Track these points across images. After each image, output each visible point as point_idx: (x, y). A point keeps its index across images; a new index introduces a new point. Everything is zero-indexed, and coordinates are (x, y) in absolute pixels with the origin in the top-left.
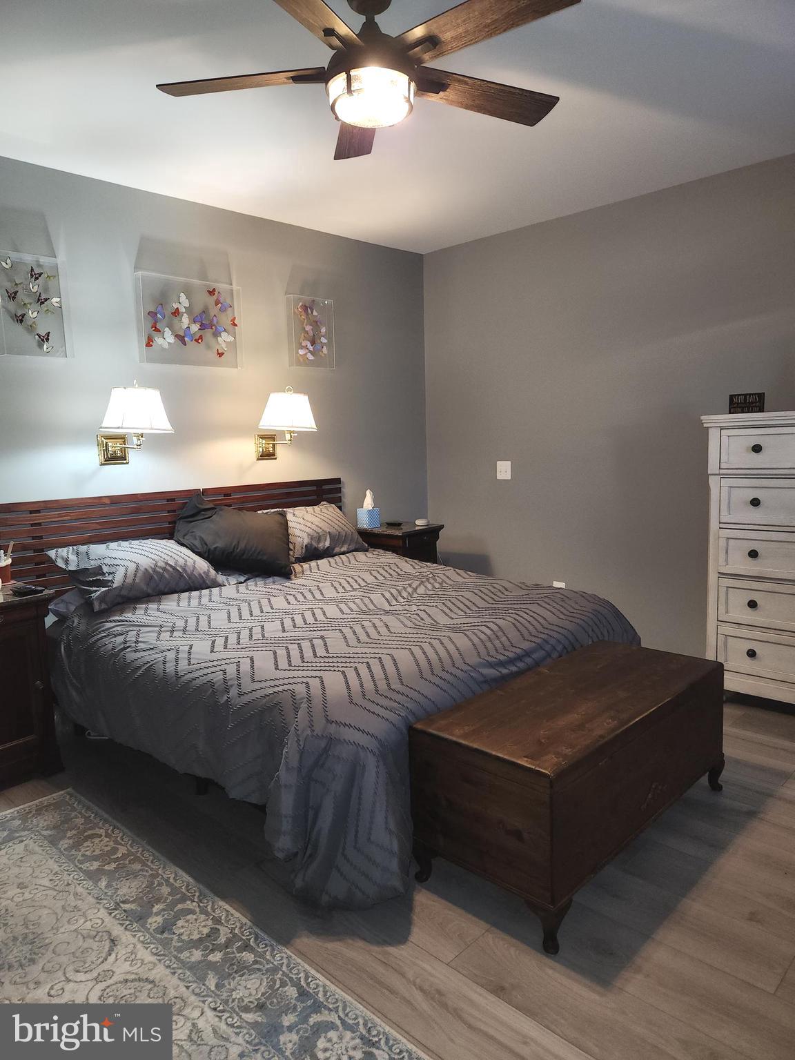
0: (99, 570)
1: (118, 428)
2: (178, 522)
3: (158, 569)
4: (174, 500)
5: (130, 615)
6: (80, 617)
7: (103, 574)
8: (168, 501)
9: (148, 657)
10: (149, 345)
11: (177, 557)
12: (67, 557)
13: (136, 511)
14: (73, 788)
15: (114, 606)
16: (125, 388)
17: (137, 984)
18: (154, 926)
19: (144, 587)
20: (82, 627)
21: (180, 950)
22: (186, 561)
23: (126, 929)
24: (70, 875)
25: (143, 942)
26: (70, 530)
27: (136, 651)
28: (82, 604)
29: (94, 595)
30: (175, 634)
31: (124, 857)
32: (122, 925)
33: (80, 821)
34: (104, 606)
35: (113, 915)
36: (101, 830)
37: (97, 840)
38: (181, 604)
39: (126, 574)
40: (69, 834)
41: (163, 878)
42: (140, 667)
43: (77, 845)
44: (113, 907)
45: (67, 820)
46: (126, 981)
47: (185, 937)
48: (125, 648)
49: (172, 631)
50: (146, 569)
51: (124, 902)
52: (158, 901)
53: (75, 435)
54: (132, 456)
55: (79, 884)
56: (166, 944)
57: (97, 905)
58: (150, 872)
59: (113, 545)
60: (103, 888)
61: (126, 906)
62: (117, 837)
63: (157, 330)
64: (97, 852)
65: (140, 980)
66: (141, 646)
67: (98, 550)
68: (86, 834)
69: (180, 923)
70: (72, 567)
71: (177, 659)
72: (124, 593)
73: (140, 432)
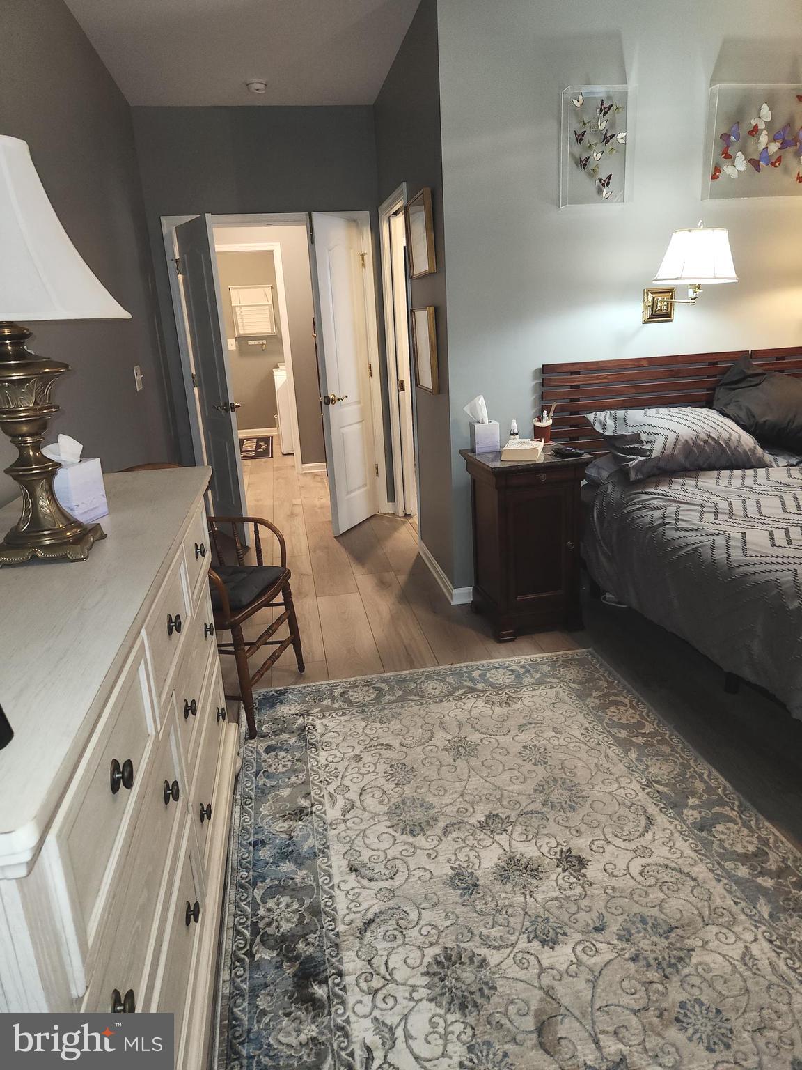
0: (636, 438)
1: (676, 279)
2: (717, 390)
3: (699, 441)
4: (716, 363)
5: (666, 488)
6: (614, 485)
7: (641, 442)
8: (710, 364)
9: (692, 538)
10: (714, 177)
11: (720, 430)
12: (604, 421)
13: (673, 375)
14: (595, 649)
15: (649, 477)
16: (690, 231)
17: (679, 875)
18: (691, 820)
19: (682, 459)
20: (617, 495)
21: (723, 857)
22: (730, 434)
23: (661, 810)
24: (600, 735)
25: (681, 833)
26: (606, 393)
27: (677, 529)
28: (616, 471)
29: (632, 464)
30: (720, 516)
31: (651, 735)
32: (657, 805)
33: (604, 684)
34: (640, 476)
35: (646, 791)
36: (626, 700)
37: (622, 709)
38: (721, 482)
39: (665, 444)
40: (595, 694)
41: (695, 771)
42: (681, 548)
43: (604, 707)
44: (645, 783)
45: (591, 680)
46: (667, 867)
47: (727, 845)
48: (664, 524)
49: (716, 514)
50: (686, 441)
51: (657, 782)
52: (693, 793)
53: (622, 291)
54: (677, 312)
55: (610, 747)
56: (707, 844)
57: (629, 776)
58: (681, 761)
59: (652, 412)
60: (634, 760)
61: (660, 788)
62: (642, 712)
63: (728, 156)
64: (624, 721)
65: (681, 871)
66: (682, 524)
67: (636, 416)
68: (611, 699)
69: (720, 827)
70: (609, 433)
71: (728, 547)
72: (661, 464)
73: (697, 282)
